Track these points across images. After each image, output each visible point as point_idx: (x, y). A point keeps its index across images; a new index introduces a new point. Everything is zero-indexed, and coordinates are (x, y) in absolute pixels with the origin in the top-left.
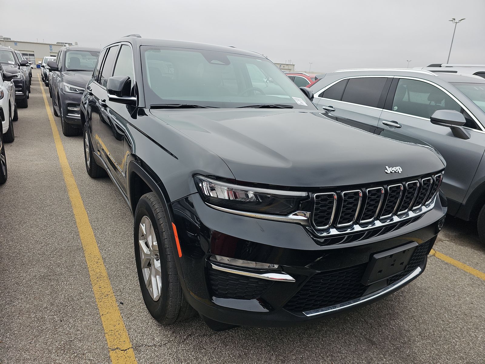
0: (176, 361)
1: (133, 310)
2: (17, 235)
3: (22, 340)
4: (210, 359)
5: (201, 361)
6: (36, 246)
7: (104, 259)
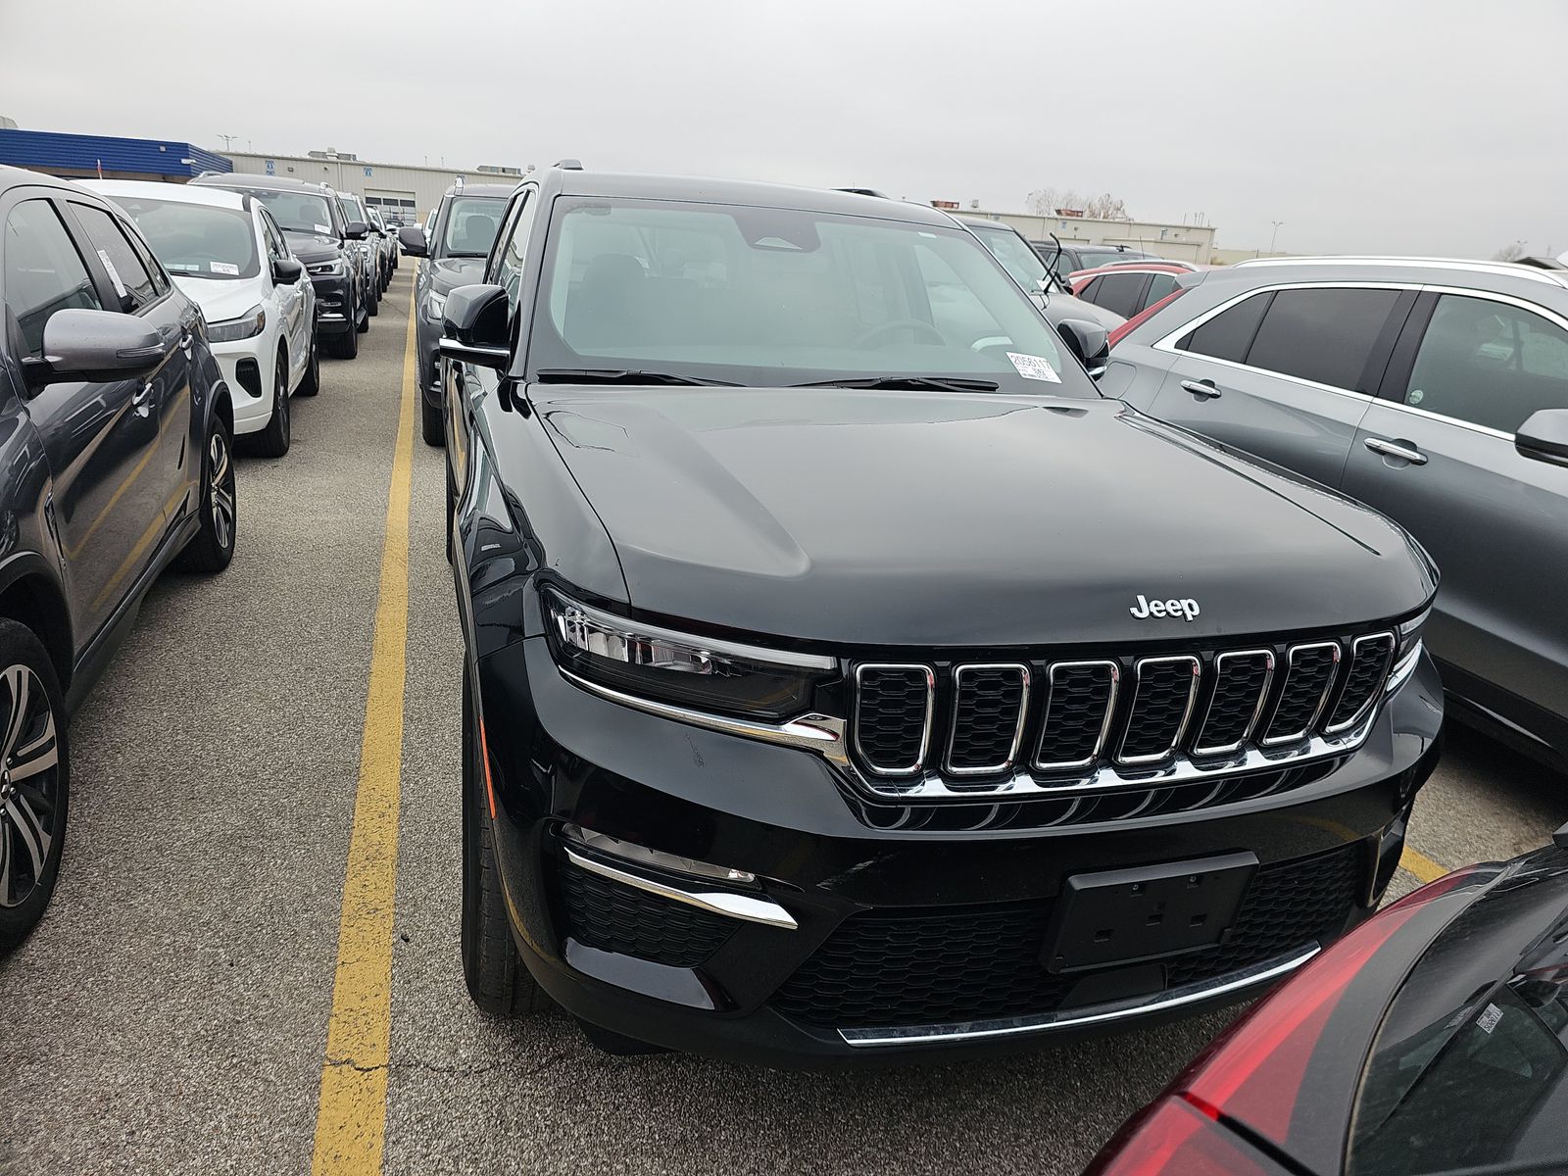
0: (492, 1123)
1: (428, 963)
2: (205, 716)
3: (117, 1001)
4: (591, 1135)
5: (565, 1135)
6: (240, 753)
7: (404, 807)
